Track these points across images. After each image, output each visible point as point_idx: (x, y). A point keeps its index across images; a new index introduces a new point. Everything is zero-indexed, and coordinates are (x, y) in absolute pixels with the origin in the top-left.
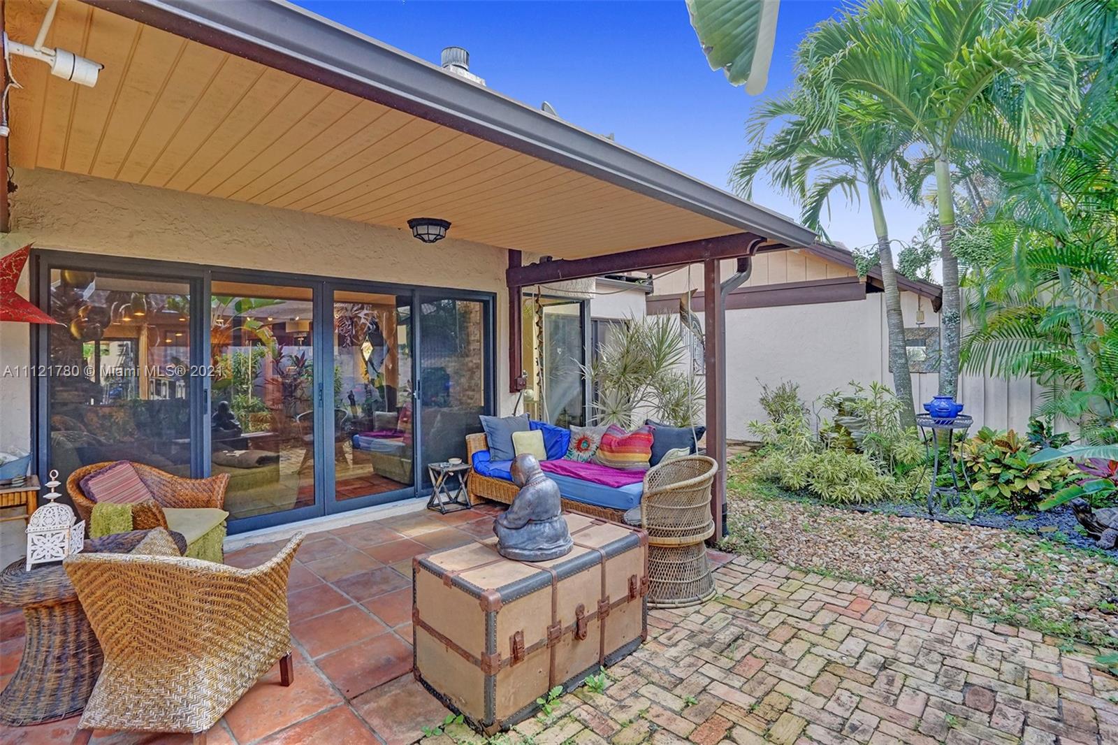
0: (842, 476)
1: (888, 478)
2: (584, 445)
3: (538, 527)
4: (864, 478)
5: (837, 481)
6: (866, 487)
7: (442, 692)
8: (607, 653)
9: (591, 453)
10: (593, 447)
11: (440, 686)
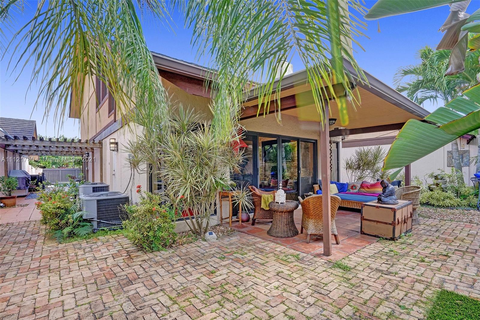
0: (442, 198)
1: (459, 200)
2: (354, 188)
3: (392, 197)
4: (451, 199)
5: (441, 200)
6: (452, 202)
7: (374, 234)
8: (407, 230)
9: (357, 190)
10: (358, 188)
11: (373, 233)
